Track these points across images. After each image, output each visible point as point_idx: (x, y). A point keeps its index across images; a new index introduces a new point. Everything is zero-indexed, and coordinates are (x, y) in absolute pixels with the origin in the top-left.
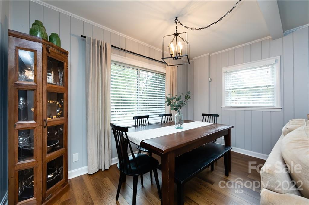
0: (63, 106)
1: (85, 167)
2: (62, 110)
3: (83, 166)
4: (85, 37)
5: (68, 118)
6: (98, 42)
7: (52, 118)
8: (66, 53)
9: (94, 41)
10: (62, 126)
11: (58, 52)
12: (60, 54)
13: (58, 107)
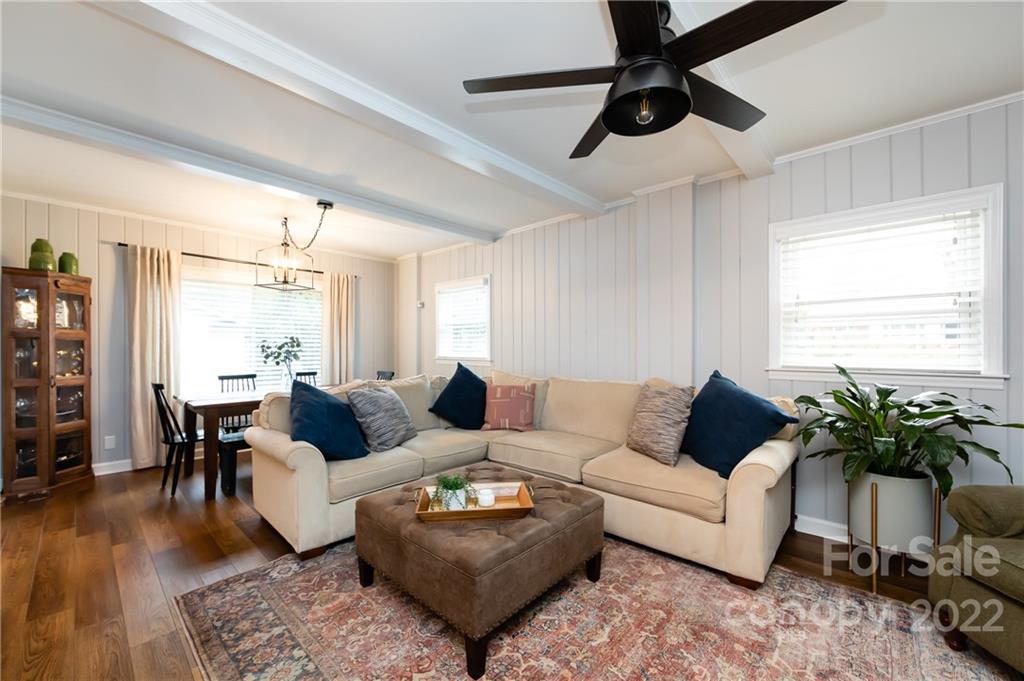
0: (83, 359)
1: (129, 461)
2: (81, 364)
3: (125, 458)
4: (126, 245)
5: (93, 376)
6: (152, 251)
7: (64, 375)
8: (88, 281)
9: (144, 250)
10: (81, 388)
11: (73, 282)
12: (76, 285)
13: (74, 360)
